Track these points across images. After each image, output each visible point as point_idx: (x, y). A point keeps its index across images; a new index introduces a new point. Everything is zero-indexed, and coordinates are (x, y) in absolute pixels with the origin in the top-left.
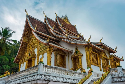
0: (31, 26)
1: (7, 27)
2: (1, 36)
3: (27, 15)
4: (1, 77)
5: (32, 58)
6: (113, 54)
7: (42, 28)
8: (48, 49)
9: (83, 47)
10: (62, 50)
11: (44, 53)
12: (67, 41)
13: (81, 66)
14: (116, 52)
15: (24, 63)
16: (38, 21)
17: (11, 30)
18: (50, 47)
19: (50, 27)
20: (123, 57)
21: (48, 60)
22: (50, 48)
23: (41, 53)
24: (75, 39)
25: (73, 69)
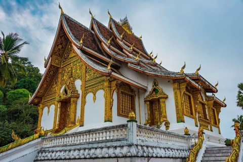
0: (71, 36)
1: (14, 33)
2: (1, 49)
3: (63, 14)
4: (30, 141)
5: (70, 98)
6: (213, 94)
7: (89, 41)
8: (106, 84)
9: (169, 82)
10: (129, 85)
11: (98, 90)
12: (138, 68)
13: (165, 117)
14: (217, 91)
15: (50, 105)
16: (81, 27)
17: (21, 40)
18: (111, 80)
19: (102, 39)
20: (224, 100)
21: (106, 104)
22: (110, 82)
23: (90, 90)
24: (149, 64)
25: (150, 121)
